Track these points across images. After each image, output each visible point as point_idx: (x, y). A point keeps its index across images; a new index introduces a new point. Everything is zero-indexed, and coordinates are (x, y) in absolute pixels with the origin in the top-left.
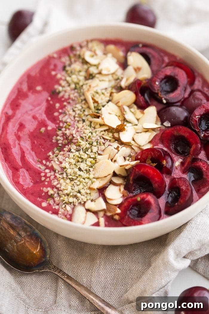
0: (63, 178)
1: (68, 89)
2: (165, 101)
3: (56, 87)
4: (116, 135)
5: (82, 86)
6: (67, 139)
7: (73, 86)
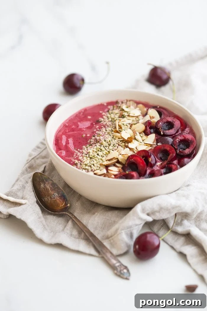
0: (86, 157)
1: (107, 120)
2: (162, 133)
3: (100, 118)
4: (127, 144)
5: (115, 120)
6: (96, 141)
7: (110, 119)
